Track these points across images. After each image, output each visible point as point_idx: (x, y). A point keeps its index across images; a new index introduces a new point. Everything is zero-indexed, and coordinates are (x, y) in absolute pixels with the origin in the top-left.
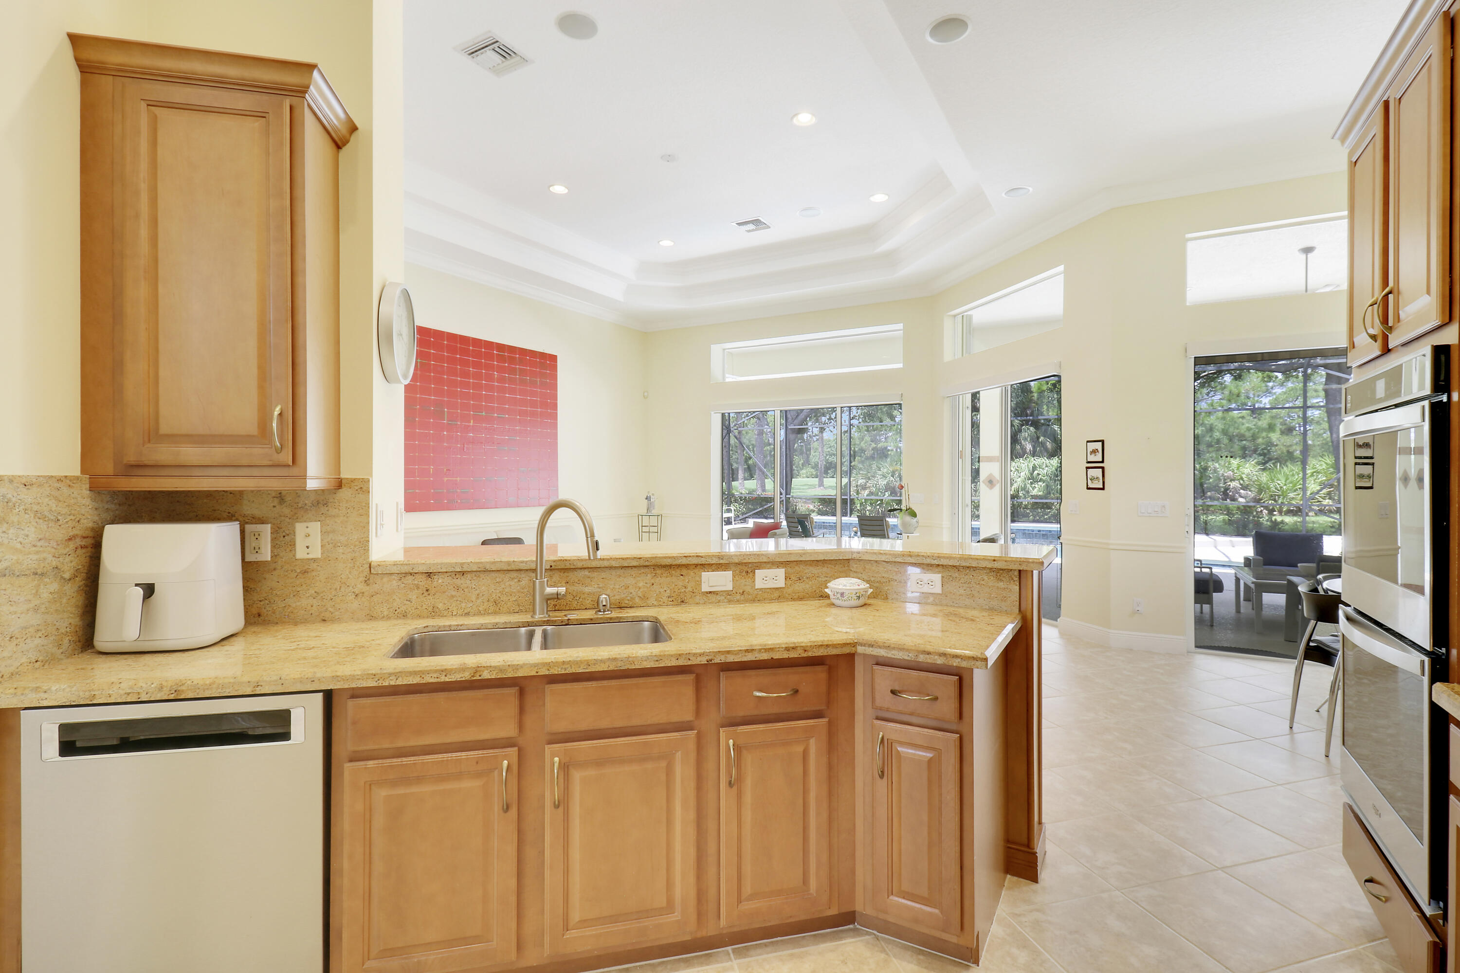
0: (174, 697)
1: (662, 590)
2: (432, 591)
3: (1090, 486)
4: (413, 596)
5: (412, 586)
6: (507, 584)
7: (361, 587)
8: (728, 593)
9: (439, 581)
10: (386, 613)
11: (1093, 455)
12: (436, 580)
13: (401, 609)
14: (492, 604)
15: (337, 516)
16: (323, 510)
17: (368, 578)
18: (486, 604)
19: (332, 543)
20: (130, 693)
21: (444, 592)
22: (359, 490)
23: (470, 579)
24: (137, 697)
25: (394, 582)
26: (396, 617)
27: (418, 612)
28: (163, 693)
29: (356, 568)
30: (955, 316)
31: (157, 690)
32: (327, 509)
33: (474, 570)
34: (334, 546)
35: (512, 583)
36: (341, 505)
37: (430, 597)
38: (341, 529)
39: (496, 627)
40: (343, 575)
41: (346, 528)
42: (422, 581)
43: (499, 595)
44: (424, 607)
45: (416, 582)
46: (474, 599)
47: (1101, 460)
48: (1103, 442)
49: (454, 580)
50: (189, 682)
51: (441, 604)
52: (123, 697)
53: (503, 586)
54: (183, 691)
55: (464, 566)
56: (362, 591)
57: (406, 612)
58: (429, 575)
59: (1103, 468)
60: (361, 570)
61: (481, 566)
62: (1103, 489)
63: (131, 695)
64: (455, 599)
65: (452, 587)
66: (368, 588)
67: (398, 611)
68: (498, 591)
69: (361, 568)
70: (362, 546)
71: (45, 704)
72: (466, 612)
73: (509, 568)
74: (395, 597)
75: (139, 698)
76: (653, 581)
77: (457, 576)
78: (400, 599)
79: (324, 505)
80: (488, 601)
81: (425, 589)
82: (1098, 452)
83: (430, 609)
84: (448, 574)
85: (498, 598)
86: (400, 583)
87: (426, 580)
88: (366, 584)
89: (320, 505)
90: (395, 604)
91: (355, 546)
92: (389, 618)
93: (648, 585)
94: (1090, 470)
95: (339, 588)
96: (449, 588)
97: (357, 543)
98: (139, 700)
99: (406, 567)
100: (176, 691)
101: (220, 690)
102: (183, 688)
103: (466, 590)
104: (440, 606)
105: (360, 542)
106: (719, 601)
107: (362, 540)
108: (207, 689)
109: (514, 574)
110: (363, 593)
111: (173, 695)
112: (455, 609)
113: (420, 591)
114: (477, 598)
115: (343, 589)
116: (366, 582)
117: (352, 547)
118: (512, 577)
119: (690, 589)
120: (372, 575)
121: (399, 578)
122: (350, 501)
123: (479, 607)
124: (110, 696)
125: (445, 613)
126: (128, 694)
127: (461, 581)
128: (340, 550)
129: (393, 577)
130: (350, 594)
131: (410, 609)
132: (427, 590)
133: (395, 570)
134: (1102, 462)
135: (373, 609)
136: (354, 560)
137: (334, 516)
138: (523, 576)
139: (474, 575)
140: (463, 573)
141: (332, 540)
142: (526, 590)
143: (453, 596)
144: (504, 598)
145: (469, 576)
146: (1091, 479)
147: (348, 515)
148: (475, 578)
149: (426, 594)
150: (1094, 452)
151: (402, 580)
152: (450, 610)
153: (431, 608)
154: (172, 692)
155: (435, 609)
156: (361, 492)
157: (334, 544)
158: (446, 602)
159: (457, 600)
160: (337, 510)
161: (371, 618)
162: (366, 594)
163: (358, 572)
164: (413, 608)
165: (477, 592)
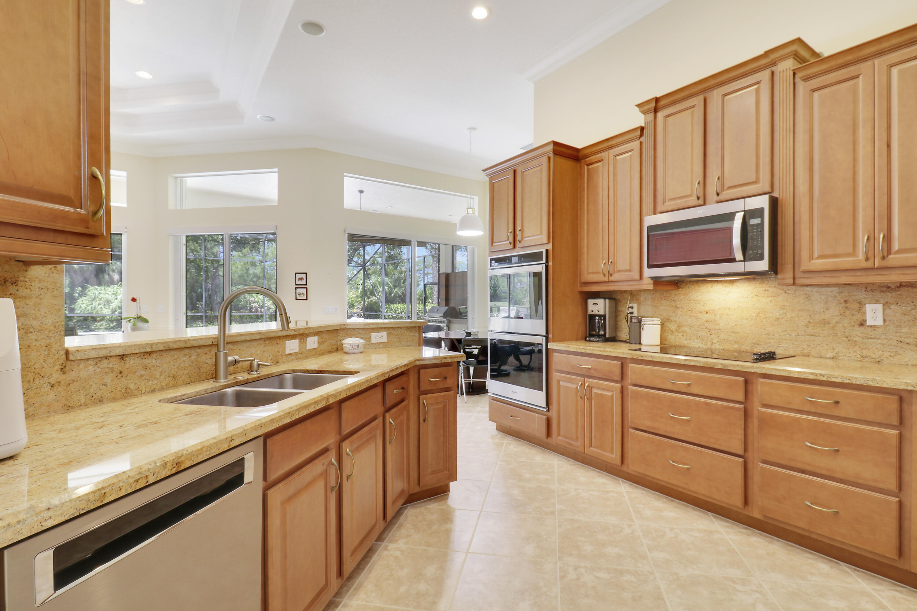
0: (176, 470)
1: (268, 355)
2: (125, 374)
3: (298, 298)
4: (108, 379)
5: (107, 370)
6: (182, 360)
7: (56, 376)
8: (296, 354)
9: (131, 362)
10: (82, 401)
11: (300, 281)
12: (128, 362)
13: (97, 394)
14: (171, 379)
15: (29, 297)
16: (12, 289)
17: (64, 365)
18: (167, 379)
19: (23, 329)
20: (139, 479)
21: (135, 373)
22: (53, 269)
23: (155, 358)
24: (145, 481)
25: (91, 367)
26: (93, 403)
27: (113, 395)
28: (167, 470)
29: (51, 355)
30: (176, 178)
31: (162, 467)
32: (16, 288)
33: (161, 349)
34: (25, 333)
35: (185, 359)
36: (33, 284)
37: (123, 379)
38: (33, 312)
39: (207, 392)
40: (36, 365)
41: (39, 311)
42: (116, 364)
43: (176, 370)
44: (119, 389)
45: (111, 366)
46: (158, 376)
47: (305, 284)
48: (306, 274)
49: (143, 361)
50: (185, 452)
51: (132, 385)
52: (133, 486)
53: (179, 362)
54: (182, 462)
55: (153, 347)
56: (58, 380)
57: (102, 397)
58: (122, 357)
59: (306, 288)
60: (56, 357)
61: (165, 345)
62: (307, 300)
63: (140, 481)
64: (143, 378)
65: (141, 367)
66: (64, 376)
67: (95, 396)
68: (176, 367)
69: (57, 354)
70: (57, 330)
71: (50, 524)
72: (152, 389)
73: (186, 346)
74: (91, 383)
75: (147, 482)
76: (264, 349)
77: (145, 356)
78: (96, 384)
79: (12, 284)
80: (169, 377)
81: (119, 372)
82: (303, 279)
83: (123, 391)
84: (138, 355)
85: (176, 373)
86: (96, 368)
87: (120, 362)
88: (62, 372)
89: (8, 284)
90: (92, 390)
91: (50, 331)
92: (86, 405)
93: (262, 352)
94: (297, 290)
95: (32, 380)
96: (139, 368)
97: (52, 328)
98: (147, 484)
99: (104, 351)
100: (177, 464)
101: (208, 452)
102: (183, 459)
103: (152, 369)
104: (132, 386)
105: (55, 327)
106: (293, 360)
107: (57, 325)
108: (200, 454)
109: (186, 351)
110: (59, 382)
111: (175, 469)
112: (143, 387)
113: (114, 374)
114: (161, 375)
115: (37, 381)
116: (63, 370)
117: (46, 332)
118: (185, 353)
119: (280, 353)
120: (68, 362)
121: (95, 363)
122: (44, 281)
123: (162, 383)
124: (121, 489)
125: (136, 392)
126: (137, 481)
127: (151, 361)
128: (33, 336)
129: (90, 362)
130: (45, 386)
131: (105, 394)
132: (121, 373)
133: (93, 354)
134: (306, 285)
135: (70, 398)
136: (49, 347)
137: (25, 297)
138: (193, 352)
139: (158, 354)
140: (150, 353)
141: (22, 324)
142: (194, 364)
143: (142, 376)
144: (180, 373)
145: (154, 355)
146: (299, 294)
147: (41, 296)
148: (159, 357)
149: (119, 376)
150: (301, 279)
151: (98, 365)
152: (140, 389)
153: (124, 389)
154: (174, 466)
155: (129, 391)
156: (55, 271)
157: (25, 330)
158: (136, 382)
159: (145, 379)
160: (28, 291)
161: (68, 408)
162: (63, 383)
163: (54, 360)
164: (108, 392)
165: (161, 369)
